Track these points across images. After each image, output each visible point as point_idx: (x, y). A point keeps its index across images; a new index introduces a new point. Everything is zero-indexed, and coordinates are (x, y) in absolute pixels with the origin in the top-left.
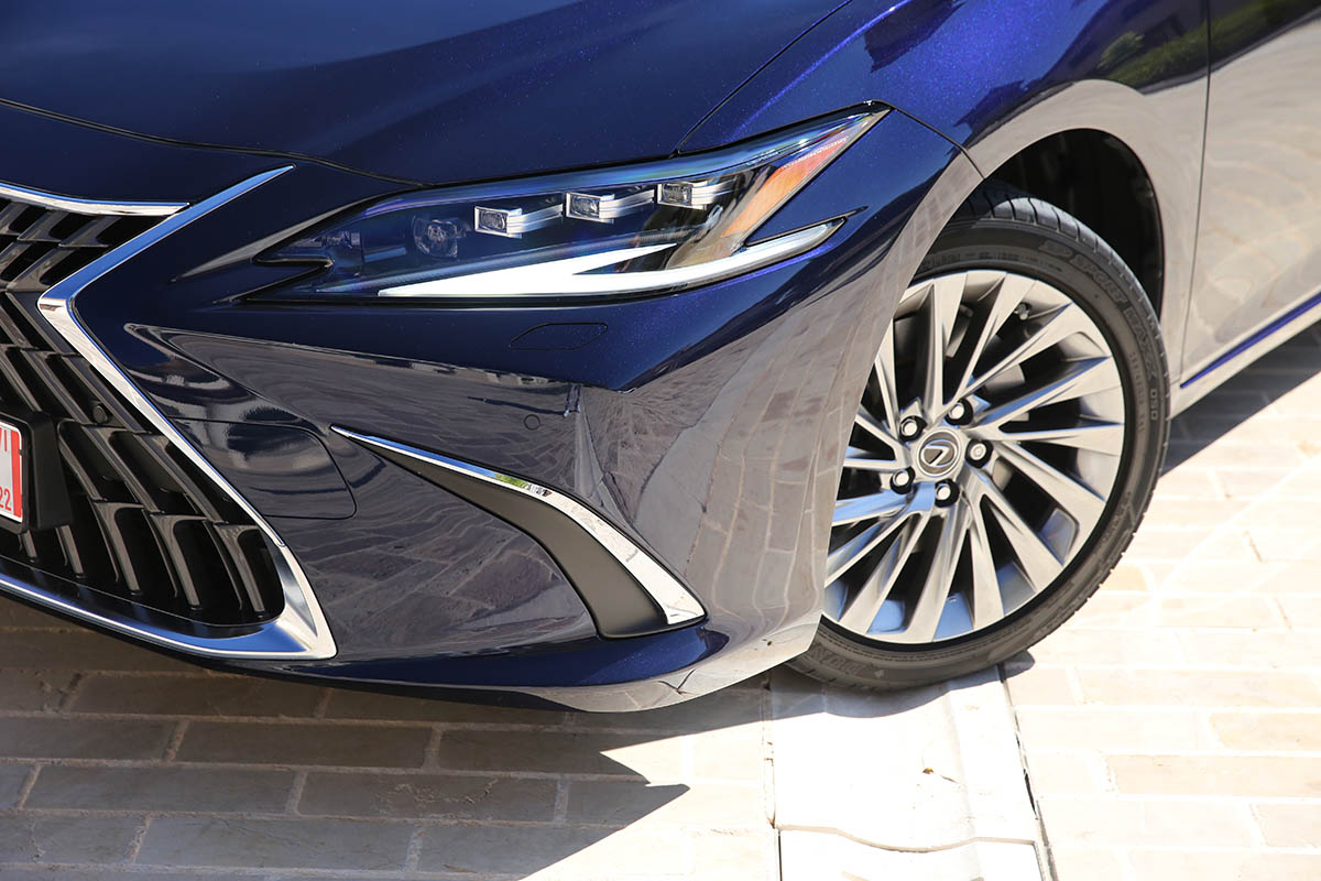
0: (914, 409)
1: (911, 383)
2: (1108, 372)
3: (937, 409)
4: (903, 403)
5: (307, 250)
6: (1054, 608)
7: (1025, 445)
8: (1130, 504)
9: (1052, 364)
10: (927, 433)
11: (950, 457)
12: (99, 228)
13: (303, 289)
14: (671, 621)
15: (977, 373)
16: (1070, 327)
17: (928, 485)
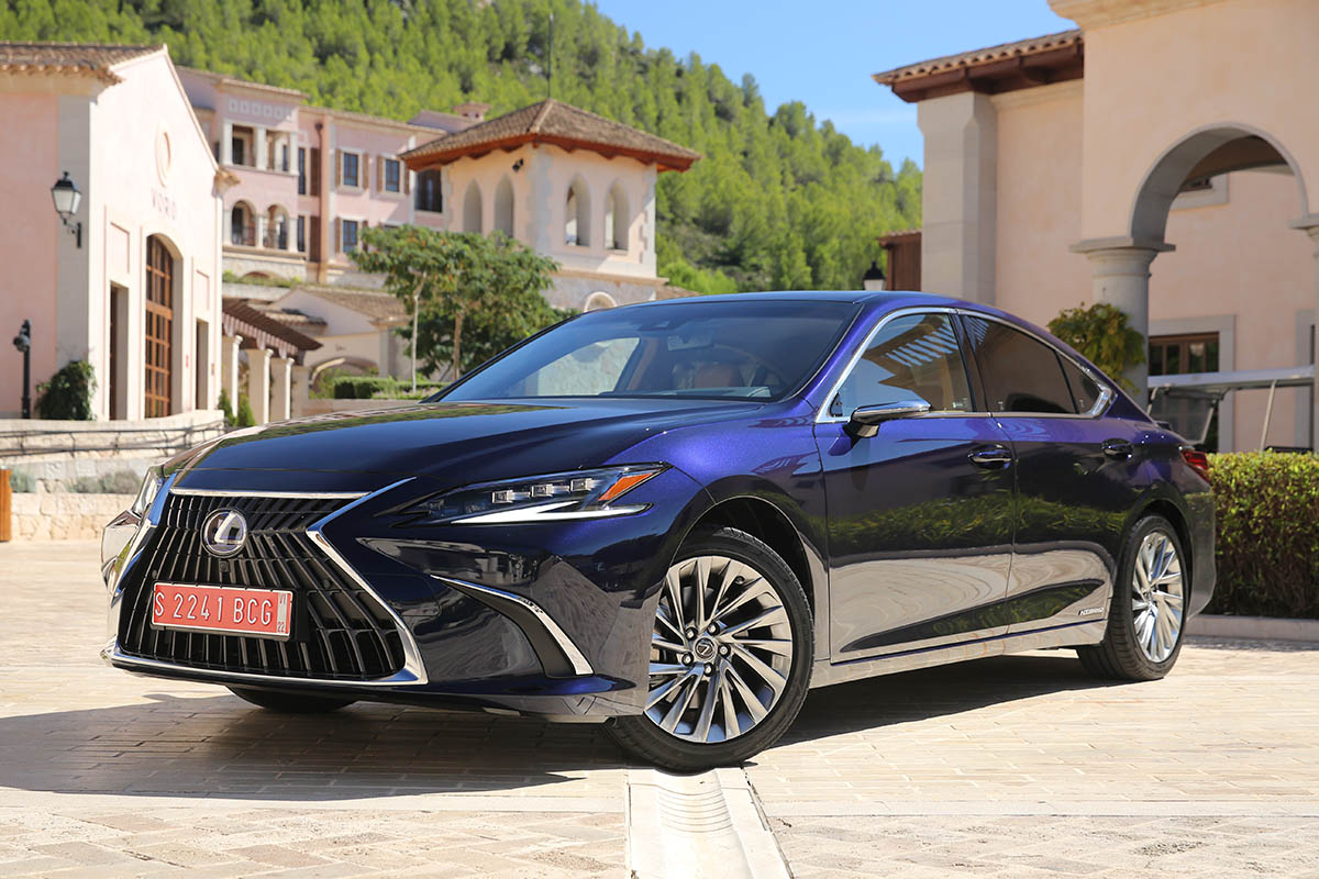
0: (692, 625)
1: (690, 613)
2: (782, 612)
3: (703, 624)
4: (687, 621)
5: (425, 508)
6: (765, 733)
7: (745, 646)
8: (797, 683)
9: (754, 608)
10: (699, 637)
11: (711, 650)
12: (310, 505)
13: (421, 522)
14: (578, 673)
15: (720, 608)
16: (761, 590)
17: (700, 664)
